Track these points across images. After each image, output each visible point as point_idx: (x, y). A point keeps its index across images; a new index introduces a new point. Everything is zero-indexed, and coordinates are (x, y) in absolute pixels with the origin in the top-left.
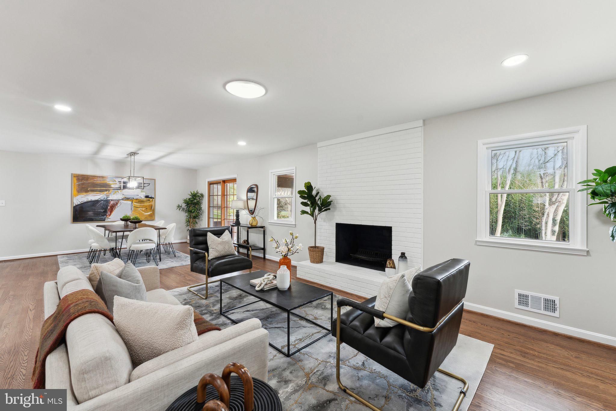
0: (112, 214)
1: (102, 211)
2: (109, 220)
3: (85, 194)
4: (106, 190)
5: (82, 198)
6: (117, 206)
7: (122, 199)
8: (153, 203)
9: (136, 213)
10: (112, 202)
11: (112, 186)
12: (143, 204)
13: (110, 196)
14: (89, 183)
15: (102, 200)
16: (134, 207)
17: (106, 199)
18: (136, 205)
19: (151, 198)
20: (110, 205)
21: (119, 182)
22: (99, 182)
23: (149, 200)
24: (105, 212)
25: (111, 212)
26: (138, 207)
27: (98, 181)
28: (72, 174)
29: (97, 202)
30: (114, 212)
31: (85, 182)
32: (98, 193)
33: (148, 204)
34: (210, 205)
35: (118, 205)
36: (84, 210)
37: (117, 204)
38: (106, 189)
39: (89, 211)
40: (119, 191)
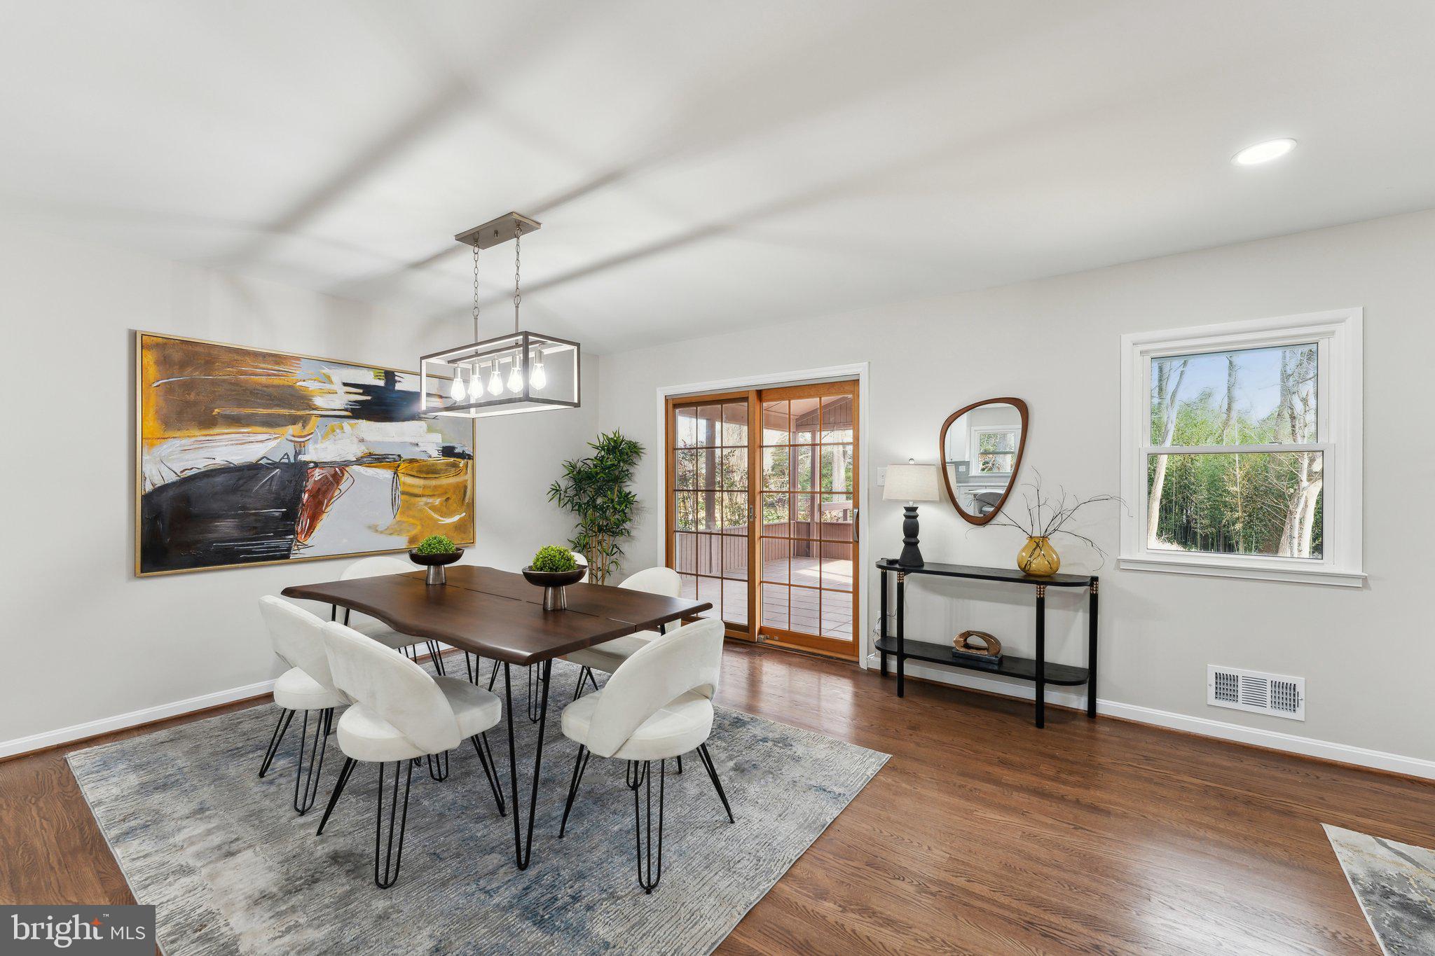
0: (320, 526)
1: (276, 512)
2: (307, 553)
3: (198, 434)
4: (294, 420)
5: (188, 456)
6: (337, 492)
7: (359, 462)
8: (468, 477)
9: (411, 520)
10: (317, 475)
11: (319, 401)
12: (433, 483)
13: (310, 447)
14: (213, 383)
15: (275, 465)
16: (403, 493)
17: (292, 460)
18: (410, 485)
19: (462, 456)
20: (309, 487)
21: (345, 384)
22: (263, 379)
23: (455, 465)
24: (291, 516)
25: (314, 518)
26: (416, 495)
27: (261, 376)
28: (133, 335)
29: (253, 470)
30: (325, 516)
31: (197, 375)
32: (259, 429)
33: (452, 480)
34: (676, 484)
35: (343, 486)
36: (195, 510)
37: (336, 479)
38: (293, 412)
39: (218, 517)
40: (346, 424)
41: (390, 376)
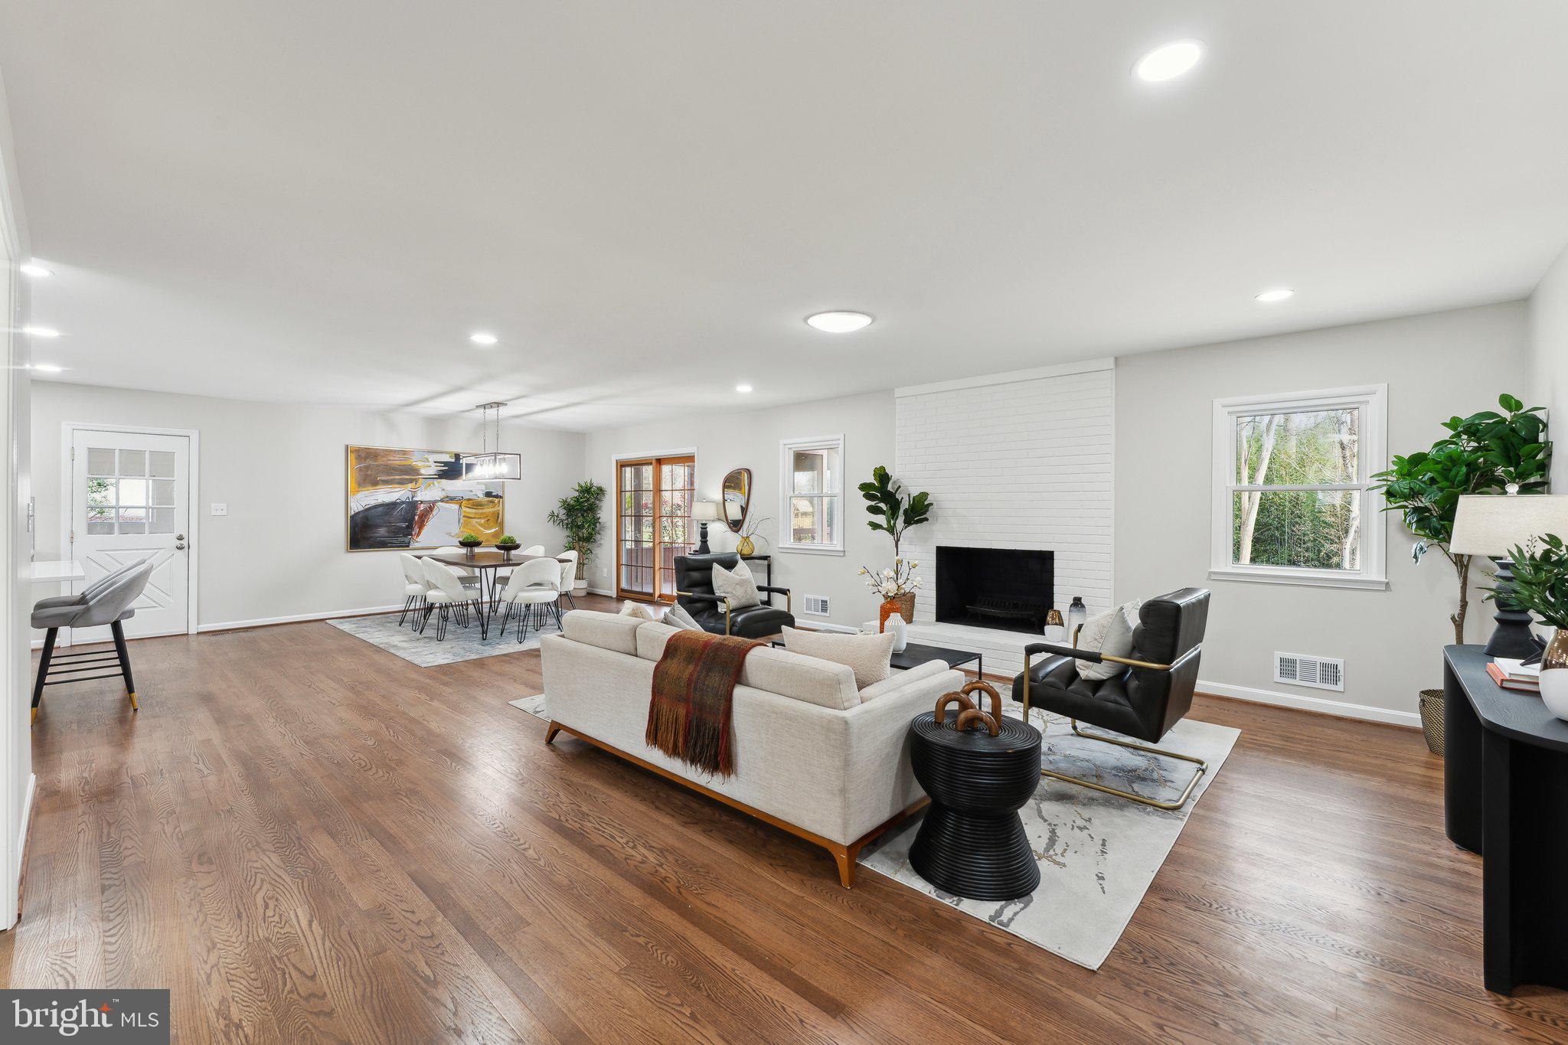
0: (423, 532)
1: (404, 525)
2: (417, 545)
3: (371, 489)
4: (411, 481)
5: (367, 499)
6: (431, 516)
7: (442, 501)
8: (501, 508)
10: (422, 507)
11: (422, 471)
12: (481, 511)
13: (419, 493)
14: (378, 466)
15: (403, 503)
16: (464, 516)
17: (410, 500)
18: (468, 512)
19: (497, 496)
20: (418, 513)
21: (436, 462)
22: (398, 463)
23: (492, 502)
24: (410, 527)
25: (421, 528)
26: (471, 518)
27: (396, 461)
28: (347, 447)
29: (393, 505)
30: (425, 527)
31: (371, 462)
32: (396, 486)
33: (490, 510)
34: (621, 511)
35: (434, 513)
36: (370, 523)
37: (431, 509)
38: (411, 477)
39: (380, 526)
40: (436, 482)
41: (457, 456)
